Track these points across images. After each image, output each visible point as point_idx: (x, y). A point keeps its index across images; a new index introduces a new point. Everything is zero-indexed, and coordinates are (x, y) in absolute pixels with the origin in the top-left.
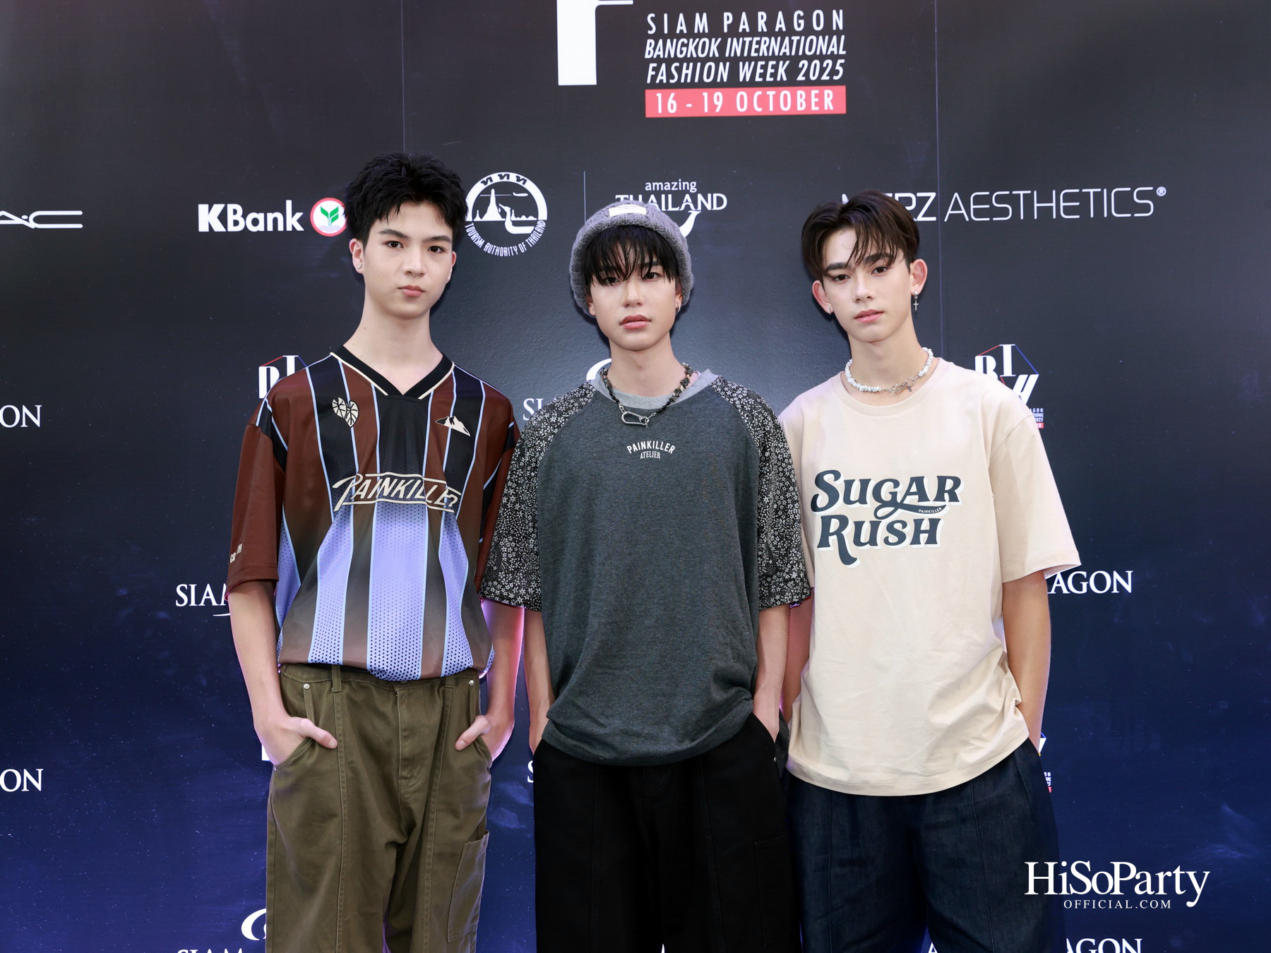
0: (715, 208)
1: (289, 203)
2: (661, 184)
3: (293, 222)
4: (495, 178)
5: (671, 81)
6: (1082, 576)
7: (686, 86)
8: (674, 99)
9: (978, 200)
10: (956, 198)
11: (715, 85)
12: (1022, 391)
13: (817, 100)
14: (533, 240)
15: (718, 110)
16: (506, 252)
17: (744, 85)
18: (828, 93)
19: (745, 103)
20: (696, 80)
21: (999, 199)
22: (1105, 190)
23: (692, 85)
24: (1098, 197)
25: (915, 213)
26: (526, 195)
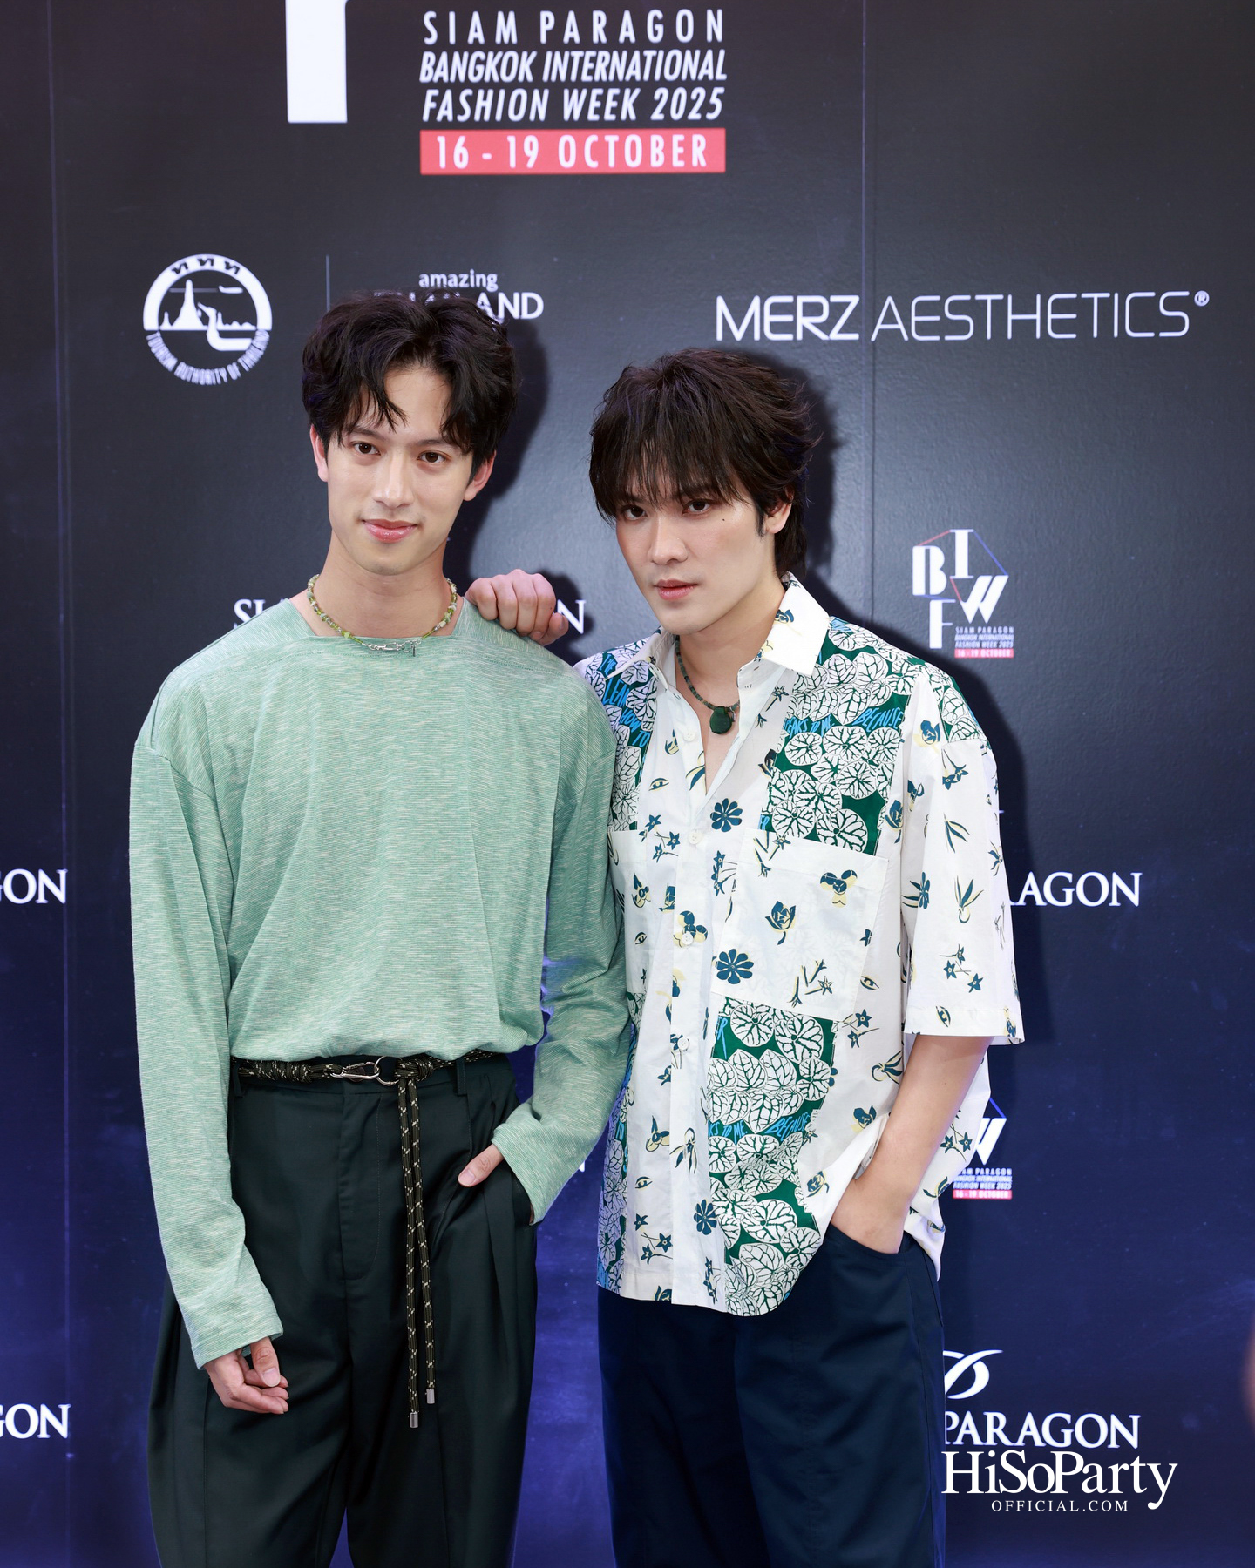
0: (525, 315)
2: (444, 277)
4: (193, 263)
5: (461, 118)
6: (1065, 879)
7: (482, 125)
8: (464, 145)
9: (923, 309)
10: (890, 306)
11: (526, 125)
12: (983, 600)
13: (681, 150)
14: (249, 361)
15: (530, 164)
16: (208, 377)
17: (571, 125)
18: (699, 140)
19: (571, 154)
20: (498, 117)
21: (955, 308)
22: (1116, 296)
23: (492, 125)
24: (1106, 305)
25: (826, 327)
26: (237, 290)
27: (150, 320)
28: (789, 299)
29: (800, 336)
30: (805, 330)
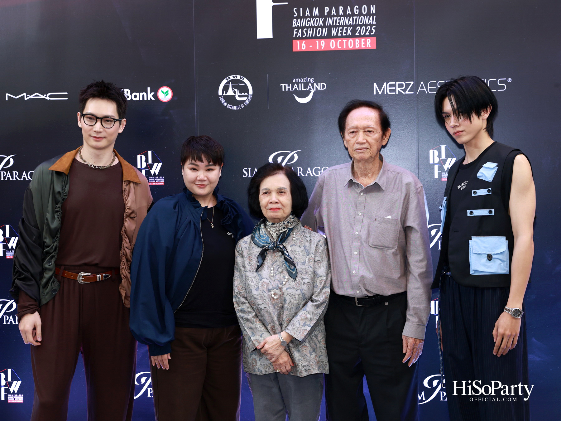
0: (321, 89)
1: (149, 89)
2: (299, 79)
3: (150, 96)
4: (232, 77)
5: (303, 36)
8: (305, 43)
9: (431, 85)
10: (422, 84)
11: (321, 37)
12: (449, 164)
13: (364, 43)
14: (247, 103)
15: (323, 48)
16: (236, 108)
17: (334, 37)
18: (369, 40)
19: (334, 45)
20: (314, 36)
21: (440, 84)
22: (485, 80)
23: (312, 38)
25: (404, 90)
26: (244, 84)
27: (220, 93)
28: (394, 83)
29: (397, 93)
30: (398, 90)
